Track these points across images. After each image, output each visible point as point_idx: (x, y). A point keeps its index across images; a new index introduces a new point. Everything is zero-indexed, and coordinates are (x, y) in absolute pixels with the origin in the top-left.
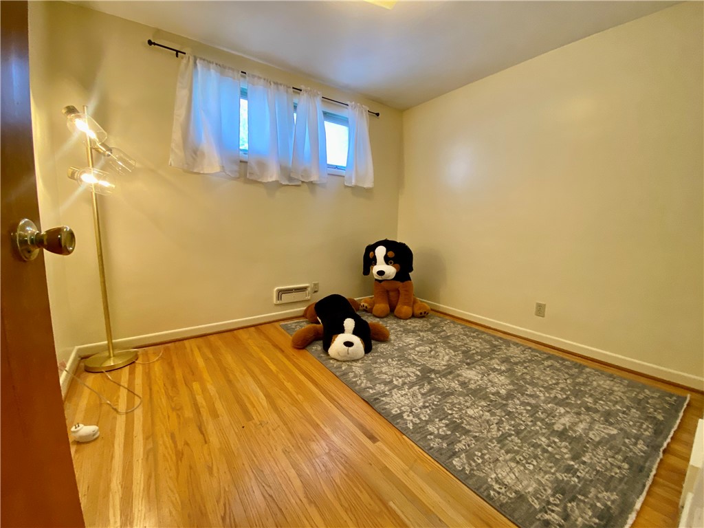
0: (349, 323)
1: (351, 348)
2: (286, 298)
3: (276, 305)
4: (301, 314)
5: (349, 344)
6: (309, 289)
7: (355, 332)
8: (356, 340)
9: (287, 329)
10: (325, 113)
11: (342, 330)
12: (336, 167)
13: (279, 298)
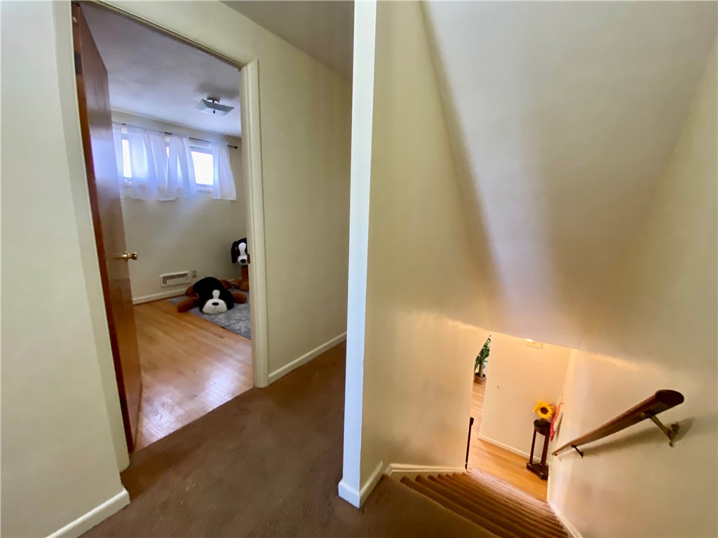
0: (216, 293)
1: (217, 307)
2: (169, 282)
3: (162, 287)
4: (184, 293)
5: (215, 304)
6: (189, 275)
7: (220, 298)
8: (221, 302)
9: (172, 302)
10: (191, 147)
11: (212, 297)
12: (205, 186)
13: (164, 282)
